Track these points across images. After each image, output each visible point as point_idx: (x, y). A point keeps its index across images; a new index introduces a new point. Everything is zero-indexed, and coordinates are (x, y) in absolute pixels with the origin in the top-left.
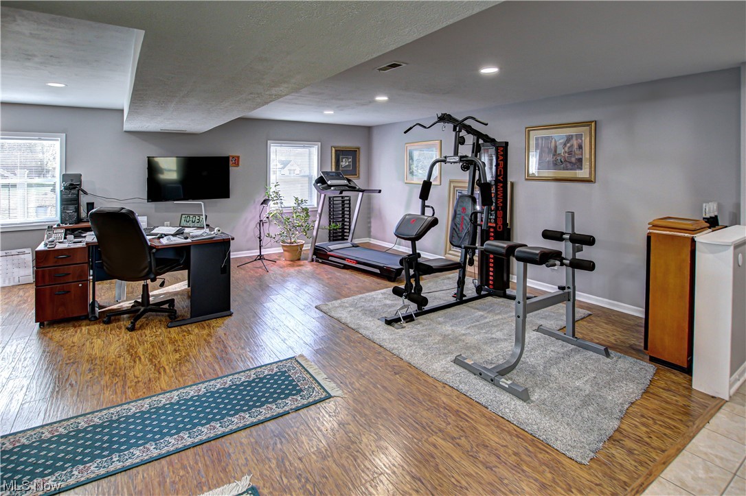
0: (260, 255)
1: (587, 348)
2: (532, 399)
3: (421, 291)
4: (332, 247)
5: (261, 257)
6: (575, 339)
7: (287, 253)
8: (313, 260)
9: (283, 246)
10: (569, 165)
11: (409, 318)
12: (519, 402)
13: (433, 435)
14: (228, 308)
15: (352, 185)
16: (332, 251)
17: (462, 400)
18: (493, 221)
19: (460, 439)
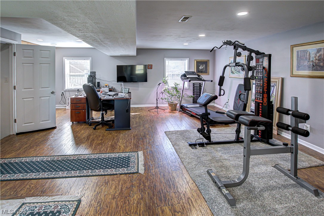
0: (157, 107)
1: (303, 186)
2: (238, 206)
3: (211, 132)
4: (188, 106)
5: (157, 108)
6: (296, 178)
7: (170, 107)
8: (180, 111)
9: (168, 104)
10: (318, 67)
11: (202, 145)
12: (227, 205)
13: (167, 206)
14: (129, 127)
15: (201, 78)
16: (188, 108)
17: (196, 193)
18: (261, 99)
19: (178, 213)
